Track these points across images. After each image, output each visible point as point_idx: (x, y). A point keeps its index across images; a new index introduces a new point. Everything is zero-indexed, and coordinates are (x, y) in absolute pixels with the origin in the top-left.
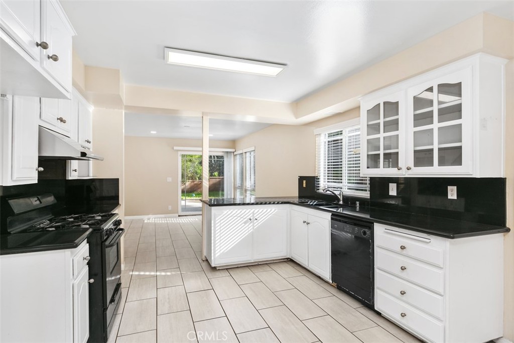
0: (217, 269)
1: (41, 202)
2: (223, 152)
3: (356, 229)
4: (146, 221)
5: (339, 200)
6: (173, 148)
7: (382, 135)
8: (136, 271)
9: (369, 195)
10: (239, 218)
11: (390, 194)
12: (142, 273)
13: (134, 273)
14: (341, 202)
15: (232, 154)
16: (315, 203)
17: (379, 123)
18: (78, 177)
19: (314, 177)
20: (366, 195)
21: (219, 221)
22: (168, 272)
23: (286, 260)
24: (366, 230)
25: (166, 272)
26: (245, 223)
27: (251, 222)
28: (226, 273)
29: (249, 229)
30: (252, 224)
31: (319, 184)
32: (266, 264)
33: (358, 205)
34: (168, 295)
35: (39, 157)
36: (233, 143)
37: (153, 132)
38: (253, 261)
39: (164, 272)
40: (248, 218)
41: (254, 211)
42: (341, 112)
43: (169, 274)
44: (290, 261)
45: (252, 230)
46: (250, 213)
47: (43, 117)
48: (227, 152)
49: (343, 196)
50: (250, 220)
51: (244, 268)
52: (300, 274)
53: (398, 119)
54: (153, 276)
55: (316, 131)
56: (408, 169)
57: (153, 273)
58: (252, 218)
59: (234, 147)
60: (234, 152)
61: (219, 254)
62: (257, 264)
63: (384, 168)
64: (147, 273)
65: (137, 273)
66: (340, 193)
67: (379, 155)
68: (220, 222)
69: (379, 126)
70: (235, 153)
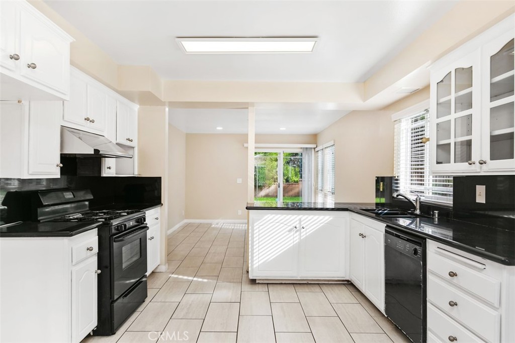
0: (257, 282)
1: (74, 197)
2: (301, 148)
3: (408, 246)
4: (213, 226)
5: (415, 208)
6: (243, 145)
7: (453, 116)
8: (176, 274)
9: (452, 203)
10: (282, 225)
11: (477, 201)
12: (180, 277)
13: (173, 276)
14: (418, 212)
15: (313, 150)
16: (386, 211)
17: (450, 100)
18: (116, 174)
19: (392, 177)
20: (449, 201)
21: (258, 226)
22: (205, 279)
23: (346, 282)
24: (418, 247)
25: (203, 278)
26: (290, 231)
27: (296, 232)
28: (265, 288)
29: (294, 239)
30: (298, 233)
31: (397, 187)
32: (318, 284)
33: (437, 215)
34: (192, 301)
35: (61, 154)
36: (314, 138)
37: (219, 128)
38: (300, 279)
39: (201, 278)
40: (294, 225)
41: (301, 218)
42: (420, 88)
43: (205, 280)
44: (349, 284)
45: (298, 241)
46: (295, 220)
47: (66, 118)
48: (307, 148)
49: (420, 202)
50: (296, 227)
51: (288, 285)
52: (355, 301)
53: (471, 92)
54: (188, 281)
55: (395, 116)
56: (481, 164)
57: (191, 278)
58: (297, 226)
59: (316, 143)
60: (315, 148)
61: (257, 265)
62: (306, 282)
63: (455, 162)
64: (185, 277)
65: (176, 276)
66: (417, 199)
67: (449, 144)
68: (259, 228)
69: (450, 104)
70: (316, 150)
